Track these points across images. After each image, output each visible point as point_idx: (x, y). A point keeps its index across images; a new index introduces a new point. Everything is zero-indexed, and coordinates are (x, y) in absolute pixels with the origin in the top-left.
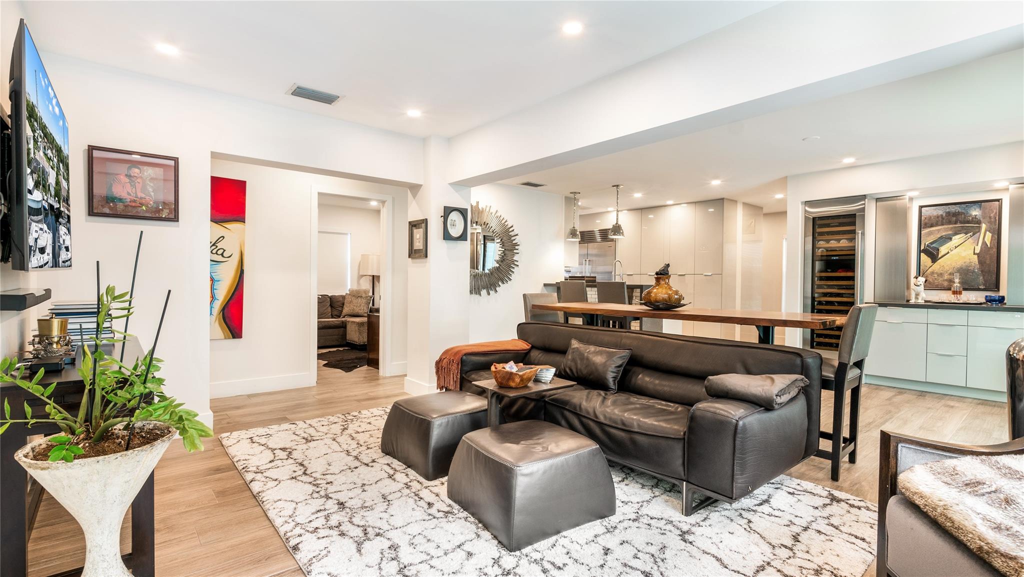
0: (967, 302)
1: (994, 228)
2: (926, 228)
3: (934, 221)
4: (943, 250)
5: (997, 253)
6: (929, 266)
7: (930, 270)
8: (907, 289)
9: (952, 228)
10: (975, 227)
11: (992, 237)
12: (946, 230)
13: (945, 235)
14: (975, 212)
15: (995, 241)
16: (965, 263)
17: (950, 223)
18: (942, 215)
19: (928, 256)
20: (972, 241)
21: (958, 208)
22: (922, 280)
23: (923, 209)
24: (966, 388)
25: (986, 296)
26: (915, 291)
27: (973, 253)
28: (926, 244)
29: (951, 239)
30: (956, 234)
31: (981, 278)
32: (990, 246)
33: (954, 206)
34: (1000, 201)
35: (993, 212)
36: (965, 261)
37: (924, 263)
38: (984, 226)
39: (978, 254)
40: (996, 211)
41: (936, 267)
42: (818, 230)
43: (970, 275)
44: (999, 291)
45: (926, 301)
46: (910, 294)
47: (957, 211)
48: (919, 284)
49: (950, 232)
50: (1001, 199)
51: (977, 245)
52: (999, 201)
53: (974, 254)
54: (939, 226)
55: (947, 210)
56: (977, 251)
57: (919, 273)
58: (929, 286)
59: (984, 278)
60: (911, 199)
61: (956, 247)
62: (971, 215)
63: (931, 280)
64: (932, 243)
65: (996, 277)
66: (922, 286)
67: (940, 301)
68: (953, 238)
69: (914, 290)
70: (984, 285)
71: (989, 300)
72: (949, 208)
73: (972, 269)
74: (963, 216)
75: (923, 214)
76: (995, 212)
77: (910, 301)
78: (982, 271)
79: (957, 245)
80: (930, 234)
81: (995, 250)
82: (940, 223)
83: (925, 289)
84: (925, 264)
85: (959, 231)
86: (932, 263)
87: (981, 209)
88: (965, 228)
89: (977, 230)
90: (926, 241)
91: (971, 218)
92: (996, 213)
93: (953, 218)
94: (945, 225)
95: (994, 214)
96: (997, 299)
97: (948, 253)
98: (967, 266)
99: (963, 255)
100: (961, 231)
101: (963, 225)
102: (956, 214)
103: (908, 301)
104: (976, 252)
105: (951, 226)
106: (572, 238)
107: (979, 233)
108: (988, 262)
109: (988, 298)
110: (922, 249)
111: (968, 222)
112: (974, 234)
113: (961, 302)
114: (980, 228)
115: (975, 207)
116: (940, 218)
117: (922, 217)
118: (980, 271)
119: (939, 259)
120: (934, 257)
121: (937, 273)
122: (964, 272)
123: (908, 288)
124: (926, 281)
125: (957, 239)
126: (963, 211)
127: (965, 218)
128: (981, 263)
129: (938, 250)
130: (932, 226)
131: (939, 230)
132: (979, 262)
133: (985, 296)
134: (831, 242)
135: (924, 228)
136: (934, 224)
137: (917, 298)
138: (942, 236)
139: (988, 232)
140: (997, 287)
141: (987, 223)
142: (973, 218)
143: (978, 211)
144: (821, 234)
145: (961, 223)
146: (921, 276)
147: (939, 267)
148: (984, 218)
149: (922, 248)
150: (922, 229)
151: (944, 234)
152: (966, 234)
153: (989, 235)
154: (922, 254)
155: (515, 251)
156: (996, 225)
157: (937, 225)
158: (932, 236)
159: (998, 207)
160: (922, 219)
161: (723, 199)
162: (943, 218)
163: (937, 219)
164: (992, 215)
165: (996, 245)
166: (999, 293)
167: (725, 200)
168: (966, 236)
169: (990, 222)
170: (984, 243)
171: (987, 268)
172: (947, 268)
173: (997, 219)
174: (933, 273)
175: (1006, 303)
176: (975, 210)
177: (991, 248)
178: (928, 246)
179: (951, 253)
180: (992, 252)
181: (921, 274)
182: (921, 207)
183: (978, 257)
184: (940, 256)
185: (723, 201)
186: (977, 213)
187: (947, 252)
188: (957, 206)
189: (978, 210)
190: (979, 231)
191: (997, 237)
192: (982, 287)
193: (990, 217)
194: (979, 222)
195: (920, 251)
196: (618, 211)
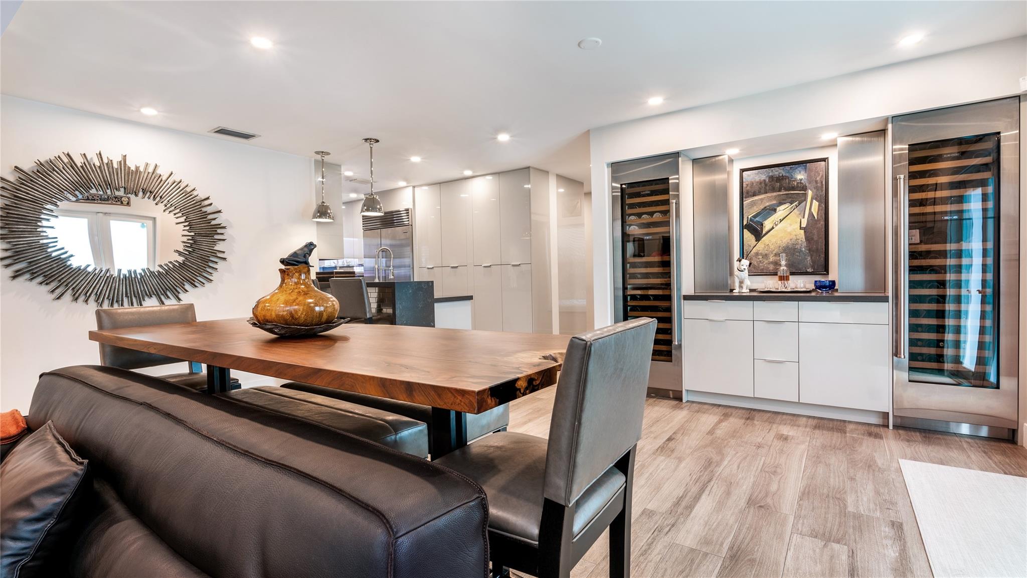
0: (795, 290)
1: (820, 195)
2: (748, 197)
3: (756, 188)
4: (768, 224)
5: (825, 227)
6: (752, 246)
7: (754, 250)
8: (730, 276)
9: (776, 197)
10: (801, 195)
11: (819, 206)
12: (770, 199)
13: (768, 206)
14: (800, 176)
15: (822, 212)
16: (791, 240)
17: (773, 190)
18: (765, 181)
19: (752, 233)
20: (798, 213)
21: (782, 171)
22: (745, 263)
23: (745, 173)
24: (799, 404)
25: (816, 281)
26: (738, 278)
27: (799, 228)
28: (749, 217)
29: (775, 210)
30: (780, 204)
31: (809, 258)
32: (817, 217)
33: (777, 168)
34: (826, 160)
35: (819, 174)
36: (791, 238)
37: (748, 241)
38: (810, 193)
39: (804, 229)
40: (822, 173)
41: (760, 247)
42: (629, 201)
43: (797, 256)
44: (828, 274)
45: (751, 290)
46: (734, 282)
47: (781, 175)
48: (742, 268)
49: (774, 202)
50: (828, 158)
51: (804, 218)
52: (825, 161)
53: (801, 228)
54: (763, 194)
55: (770, 174)
56: (804, 225)
57: (743, 255)
58: (755, 271)
59: (811, 258)
60: (731, 161)
61: (781, 221)
62: (796, 180)
63: (755, 263)
64: (755, 216)
65: (825, 256)
66: (746, 271)
67: (766, 290)
68: (778, 209)
69: (737, 276)
70: (813, 267)
71: (819, 286)
72: (772, 171)
73: (799, 248)
74: (787, 180)
75: (744, 180)
76: (821, 175)
77: (734, 291)
78: (810, 250)
79: (781, 218)
80: (753, 204)
81: (823, 223)
82: (763, 191)
83: (749, 275)
84: (749, 243)
85: (783, 200)
86: (756, 241)
87: (806, 172)
88: (790, 195)
89: (803, 199)
90: (749, 214)
91: (796, 184)
92: (822, 176)
93: (777, 184)
94: (769, 192)
95: (820, 177)
96: (828, 284)
97: (773, 228)
98: (793, 244)
99: (789, 231)
100: (785, 200)
101: (787, 192)
102: (780, 179)
103: (732, 291)
104: (802, 226)
105: (775, 194)
106: (320, 217)
107: (805, 202)
108: (815, 238)
109: (818, 284)
110: (744, 224)
111: (793, 189)
112: (799, 204)
113: (789, 290)
114: (805, 195)
115: (800, 169)
116: (763, 185)
117: (744, 184)
118: (807, 250)
119: (763, 237)
120: (758, 234)
121: (761, 254)
122: (790, 250)
123: (731, 273)
124: (750, 264)
125: (782, 210)
126: (787, 175)
127: (789, 183)
128: (808, 240)
129: (762, 225)
130: (754, 195)
131: (762, 200)
132: (806, 239)
133: (814, 282)
134: (643, 216)
135: (746, 198)
136: (757, 192)
137: (741, 287)
138: (765, 208)
139: (814, 201)
140: (826, 269)
141: (813, 189)
142: (798, 183)
143: (803, 175)
144: (632, 206)
145: (786, 190)
146: (745, 258)
147: (763, 246)
148: (809, 184)
149: (745, 223)
150: (744, 199)
151: (767, 204)
152: (791, 204)
153: (816, 204)
154: (744, 230)
155: (216, 237)
156: (822, 191)
157: (760, 193)
158: (755, 207)
159: (824, 169)
160: (744, 186)
161: (529, 168)
162: (766, 185)
163: (760, 186)
164: (818, 179)
165: (824, 217)
166: (828, 277)
167: (531, 169)
168: (792, 206)
169: (816, 188)
170: (811, 214)
171: (815, 246)
172: (772, 247)
173: (824, 183)
174: (757, 254)
175: (837, 289)
176: (800, 172)
177: (818, 220)
178: (751, 220)
179: (776, 228)
180: (820, 225)
181: (744, 256)
182: (743, 171)
183: (805, 232)
184: (764, 232)
185: (529, 170)
186: (803, 177)
187: (771, 227)
188: (781, 168)
189: (803, 172)
190: (805, 200)
191: (824, 206)
192: (809, 270)
193: (816, 182)
194: (804, 188)
195: (743, 227)
196: (414, 187)
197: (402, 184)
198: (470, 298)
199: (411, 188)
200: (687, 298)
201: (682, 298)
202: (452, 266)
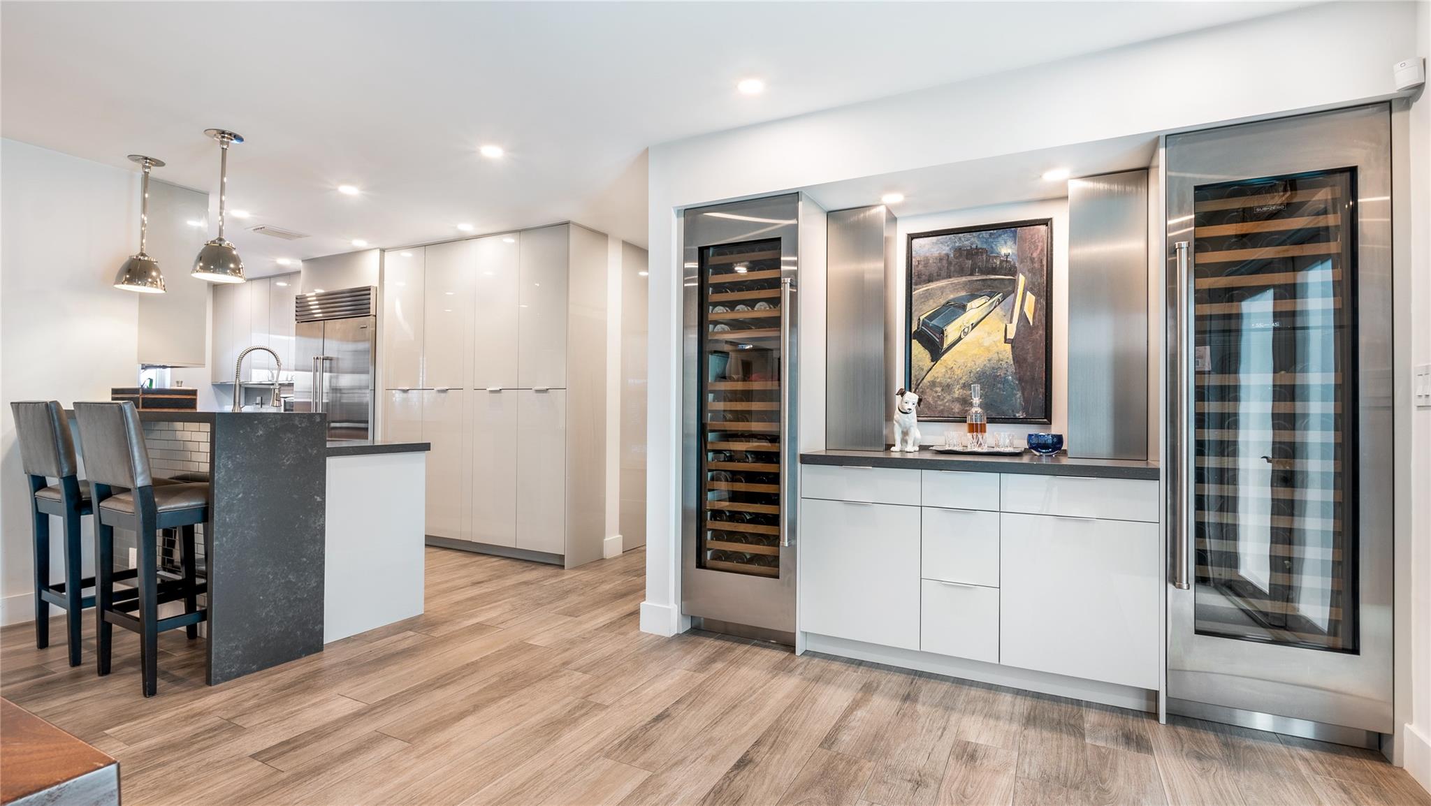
0: (996, 450)
1: (1039, 284)
2: (920, 284)
3: (933, 269)
4: (952, 332)
5: (1046, 341)
6: (926, 369)
7: (929, 378)
8: (886, 420)
9: (965, 284)
10: (1007, 282)
11: (1037, 302)
12: (955, 288)
13: (953, 300)
14: (1006, 249)
15: (1041, 313)
16: (989, 360)
17: (961, 272)
18: (948, 255)
19: (925, 347)
20: (1002, 313)
21: (976, 240)
22: (912, 397)
23: (915, 242)
24: (998, 667)
25: (1030, 436)
26: (900, 425)
27: (1003, 339)
28: (922, 318)
29: (964, 308)
30: (973, 297)
31: (1019, 394)
32: (1033, 322)
33: (967, 235)
34: (1049, 223)
35: (1038, 246)
36: (990, 357)
37: (918, 361)
38: (1022, 280)
39: (1012, 342)
40: (1042, 245)
41: (939, 370)
42: (714, 279)
43: (1000, 388)
44: (1051, 424)
45: (923, 448)
46: (893, 433)
47: (974, 246)
48: (907, 407)
49: (963, 293)
50: (1051, 219)
51: (1011, 322)
52: (1047, 225)
53: (1006, 341)
54: (944, 278)
55: (957, 244)
56: (1011, 335)
57: (909, 385)
58: (928, 413)
59: (1023, 394)
60: (892, 219)
61: (974, 326)
62: (998, 256)
63: (930, 400)
64: (931, 318)
65: (1046, 392)
66: (914, 414)
67: (947, 448)
68: (969, 305)
69: (898, 422)
70: (1025, 409)
71: (1036, 445)
72: (960, 239)
73: (1003, 375)
74: (984, 256)
75: (913, 253)
76: (1040, 248)
77: (893, 449)
78: (1020, 380)
79: (974, 321)
80: (928, 296)
81: (1042, 332)
82: (944, 273)
83: (918, 421)
84: (921, 364)
85: (978, 290)
86: (932, 361)
87: (1015, 243)
88: (989, 283)
89: (1010, 289)
90: (923, 312)
91: (998, 263)
92: (1042, 250)
93: (967, 261)
94: (954, 276)
95: (1038, 251)
96: (1050, 441)
97: (960, 339)
98: (993, 368)
99: (986, 344)
100: (981, 290)
101: (984, 277)
102: (972, 253)
103: (888, 447)
104: (1008, 337)
105: (964, 279)
107: (1013, 295)
108: (1030, 358)
109: (1034, 441)
110: (913, 330)
111: (994, 271)
112: (1004, 298)
113: (985, 450)
114: (1014, 283)
115: (1005, 236)
116: (945, 262)
117: (913, 260)
118: (1017, 379)
119: (943, 354)
120: (936, 351)
121: (940, 383)
122: (988, 379)
123: (889, 417)
124: (920, 401)
125: (976, 308)
126: (985, 246)
127: (988, 261)
128: (1017, 362)
129: (943, 333)
130: (930, 280)
131: (942, 289)
132: (1014, 360)
133: (1027, 436)
134: (738, 308)
135: (916, 285)
136: (935, 274)
137: (904, 441)
138: (948, 303)
139: (1028, 293)
140: (1046, 415)
141: (1027, 273)
142: (1002, 262)
143: (1011, 248)
144: (719, 288)
145: (982, 272)
146: (913, 390)
147: (944, 370)
148: (1022, 262)
149: (914, 328)
150: (913, 287)
151: (952, 296)
152: (991, 298)
153: (1031, 298)
154: (913, 341)
156: (1042, 276)
157: (939, 277)
158: (931, 301)
159: (1045, 238)
160: (913, 263)
161: (567, 224)
162: (950, 263)
163: (939, 265)
164: (1035, 255)
165: (1044, 322)
166: (1050, 428)
167: (571, 225)
168: (991, 301)
169: (1032, 271)
170: (1023, 316)
171: (1028, 374)
172: (958, 372)
173: (1045, 263)
174: (933, 384)
175: (1065, 451)
176: (1006, 243)
177: (1035, 327)
178: (924, 324)
179: (966, 339)
180: (1037, 337)
181: (912, 386)
182: (912, 237)
183: (1013, 347)
184: (945, 346)
185: (568, 227)
186: (1009, 251)
187: (957, 337)
188: (974, 234)
189: (1010, 243)
190: (1014, 291)
191: (1045, 304)
192: (1020, 415)
193: (1032, 260)
194: (1012, 271)
195: (910, 336)
196: (383, 251)
197: (359, 243)
198: (425, 447)
199: (377, 253)
200: (808, 459)
201: (798, 459)
202: (439, 388)
